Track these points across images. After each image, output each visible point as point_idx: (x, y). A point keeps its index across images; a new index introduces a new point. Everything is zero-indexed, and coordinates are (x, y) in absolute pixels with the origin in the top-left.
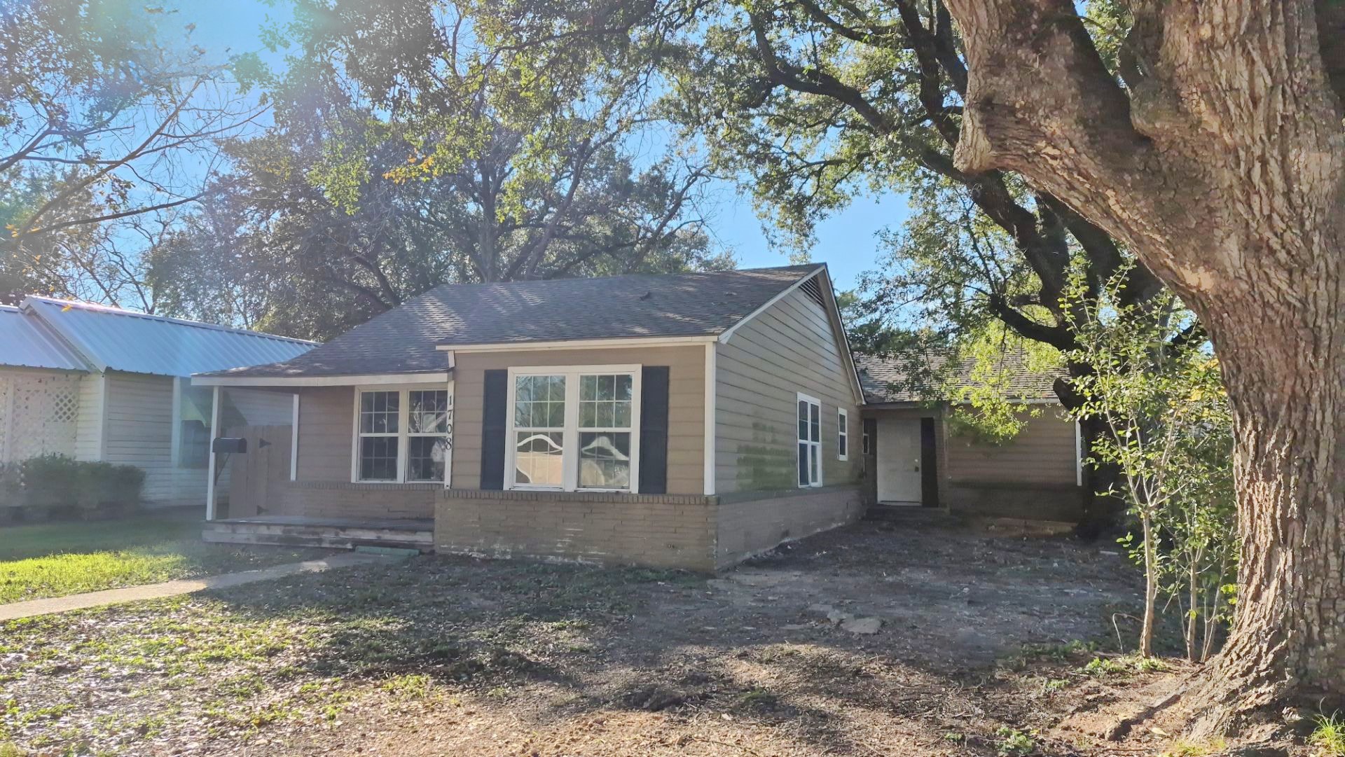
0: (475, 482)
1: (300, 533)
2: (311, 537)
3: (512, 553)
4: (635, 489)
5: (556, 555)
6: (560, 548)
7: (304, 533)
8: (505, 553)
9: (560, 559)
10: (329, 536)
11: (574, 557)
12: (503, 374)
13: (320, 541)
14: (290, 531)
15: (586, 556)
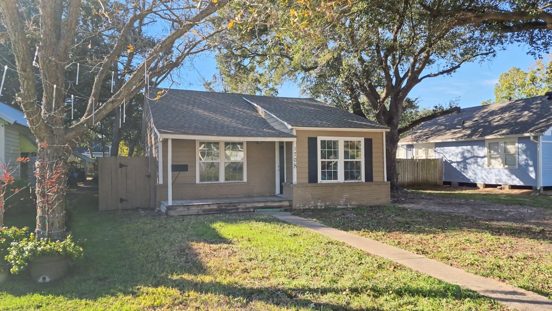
0: (307, 181)
1: (226, 206)
2: (233, 208)
3: (324, 206)
4: (363, 180)
5: (341, 205)
6: (341, 203)
7: (229, 206)
8: (321, 206)
9: (342, 207)
10: (241, 206)
11: (347, 205)
12: (316, 139)
13: (237, 209)
14: (221, 206)
15: (351, 205)
